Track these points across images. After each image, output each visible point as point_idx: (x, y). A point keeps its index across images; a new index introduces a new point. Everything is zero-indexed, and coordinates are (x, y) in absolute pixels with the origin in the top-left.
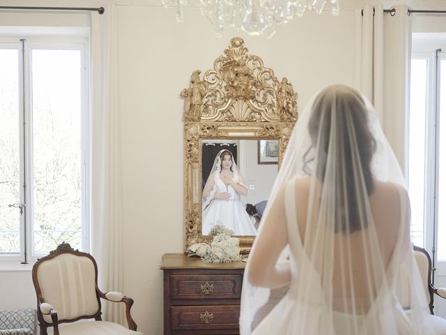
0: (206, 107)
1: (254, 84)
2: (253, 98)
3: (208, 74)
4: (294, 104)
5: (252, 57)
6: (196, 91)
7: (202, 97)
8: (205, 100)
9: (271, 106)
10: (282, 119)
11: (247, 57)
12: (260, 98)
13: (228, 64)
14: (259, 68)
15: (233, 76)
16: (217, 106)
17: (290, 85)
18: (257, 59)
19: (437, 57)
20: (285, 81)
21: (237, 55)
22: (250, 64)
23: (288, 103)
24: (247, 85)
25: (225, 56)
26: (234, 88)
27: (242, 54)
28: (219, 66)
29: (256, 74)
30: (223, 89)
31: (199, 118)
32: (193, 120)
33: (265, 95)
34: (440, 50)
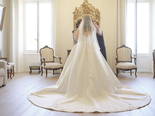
0: (79, 15)
1: (90, 10)
2: (90, 13)
3: (79, 8)
4: (99, 15)
5: (89, 4)
6: (76, 12)
7: (78, 13)
8: (78, 14)
9: (94, 15)
10: (96, 18)
11: (88, 4)
12: (91, 14)
13: (84, 6)
14: (91, 6)
15: (85, 8)
16: (81, 15)
17: (98, 10)
18: (91, 4)
19: (136, 3)
20: (97, 9)
21: (86, 4)
22: (89, 6)
23: (97, 14)
24: (88, 11)
25: (83, 4)
26: (85, 11)
27: (87, 3)
28: (82, 6)
29: (90, 8)
30: (83, 12)
31: (77, 18)
32: (76, 19)
33: (92, 13)
34: (137, 1)
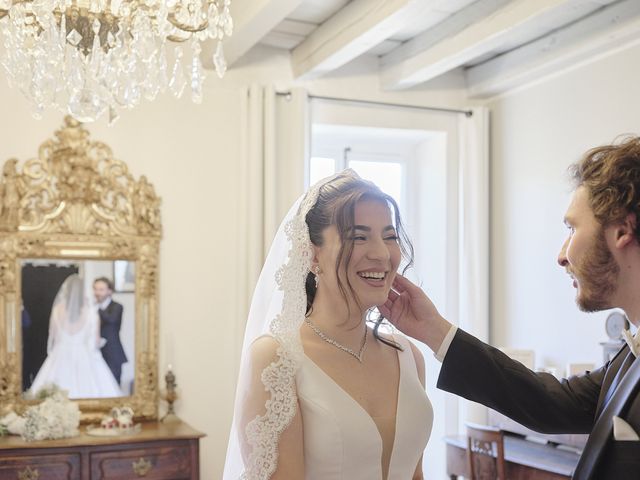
0: (27, 212)
1: (99, 182)
2: (98, 201)
3: (29, 164)
4: (156, 213)
5: (96, 144)
6: (11, 188)
7: (21, 197)
8: (24, 202)
9: (124, 213)
10: (140, 233)
11: (88, 143)
12: (108, 202)
13: (61, 153)
14: (107, 160)
15: (67, 169)
16: (43, 211)
17: (151, 185)
18: (104, 146)
19: (345, 158)
20: (144, 181)
21: (74, 139)
22: (92, 154)
23: (148, 211)
24: (89, 184)
25: (56, 139)
26: (71, 186)
27: (82, 138)
28: (46, 154)
29: (102, 168)
30: (53, 188)
31: (16, 229)
32: (7, 230)
33: (115, 199)
34: (348, 150)
